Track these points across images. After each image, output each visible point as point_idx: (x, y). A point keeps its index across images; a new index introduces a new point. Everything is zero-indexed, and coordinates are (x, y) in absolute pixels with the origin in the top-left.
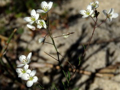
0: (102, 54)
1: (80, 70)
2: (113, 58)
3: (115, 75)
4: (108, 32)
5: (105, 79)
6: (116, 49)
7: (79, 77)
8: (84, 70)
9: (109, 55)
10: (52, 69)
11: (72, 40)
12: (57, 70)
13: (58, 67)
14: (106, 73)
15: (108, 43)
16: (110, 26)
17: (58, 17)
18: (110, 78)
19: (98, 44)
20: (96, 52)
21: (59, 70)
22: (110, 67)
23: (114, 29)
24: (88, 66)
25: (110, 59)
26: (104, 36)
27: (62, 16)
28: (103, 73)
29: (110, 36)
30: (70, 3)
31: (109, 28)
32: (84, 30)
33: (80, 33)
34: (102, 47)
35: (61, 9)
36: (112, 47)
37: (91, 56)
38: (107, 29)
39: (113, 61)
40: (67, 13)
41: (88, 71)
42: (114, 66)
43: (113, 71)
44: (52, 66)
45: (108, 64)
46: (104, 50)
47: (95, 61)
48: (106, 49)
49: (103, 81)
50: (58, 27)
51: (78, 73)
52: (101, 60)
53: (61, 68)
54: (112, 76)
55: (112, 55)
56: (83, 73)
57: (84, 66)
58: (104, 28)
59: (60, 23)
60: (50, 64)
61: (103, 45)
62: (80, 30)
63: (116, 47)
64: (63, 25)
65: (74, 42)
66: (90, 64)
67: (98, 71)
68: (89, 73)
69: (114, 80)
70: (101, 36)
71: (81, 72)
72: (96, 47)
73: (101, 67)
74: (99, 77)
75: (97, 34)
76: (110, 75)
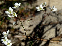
0: (53, 30)
1: (41, 39)
2: (59, 32)
3: (60, 41)
4: (56, 18)
6: (61, 27)
7: (40, 42)
8: (43, 39)
9: (57, 30)
10: (26, 38)
11: (37, 23)
13: (29, 37)
14: (55, 40)
15: (56, 24)
16: (58, 15)
18: (57, 43)
19: (51, 25)
20: (50, 29)
21: (30, 39)
22: (57, 37)
23: (60, 16)
25: (58, 33)
26: (54, 20)
27: (32, 10)
28: (54, 40)
29: (58, 20)
32: (43, 17)
33: (41, 19)
34: (53, 26)
35: (31, 6)
36: (58, 26)
37: (47, 31)
38: (56, 17)
39: (59, 34)
41: (45, 39)
42: (60, 36)
43: (59, 39)
46: (54, 28)
47: (49, 34)
48: (55, 27)
49: (53, 44)
50: (30, 16)
51: (40, 40)
52: (52, 33)
53: (31, 38)
54: (59, 42)
55: (59, 30)
56: (43, 41)
57: (43, 36)
58: (54, 16)
59: (31, 13)
61: (54, 25)
62: (41, 17)
63: (60, 26)
64: (32, 15)
66: (47, 36)
67: (51, 39)
68: (46, 41)
69: (59, 44)
70: (52, 20)
71: (42, 40)
72: (50, 27)
73: (53, 37)
74: (52, 42)
75: (51, 19)
76: (57, 41)
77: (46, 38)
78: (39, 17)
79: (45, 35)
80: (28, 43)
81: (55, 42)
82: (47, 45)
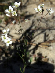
0: (42, 35)
2: (48, 37)
3: (49, 46)
4: (45, 24)
5: (43, 48)
6: (50, 33)
8: (32, 43)
9: (46, 36)
10: (16, 42)
11: (27, 27)
12: (18, 42)
13: (19, 41)
14: (44, 45)
16: (47, 21)
17: (20, 16)
18: (46, 48)
19: (40, 30)
20: (39, 34)
21: (19, 43)
22: (46, 42)
23: (49, 23)
24: (34, 41)
25: (46, 38)
26: (43, 26)
27: (22, 15)
28: (42, 45)
29: (47, 26)
30: (26, 9)
31: (46, 22)
32: (33, 23)
33: (31, 24)
35: (21, 12)
36: (47, 32)
37: (36, 36)
38: (45, 23)
39: (48, 39)
40: (24, 13)
41: (34, 44)
42: (48, 42)
43: (48, 44)
44: (16, 40)
45: (45, 41)
46: (43, 33)
47: (38, 39)
48: (44, 33)
49: (42, 49)
50: (20, 20)
51: (29, 44)
52: (41, 38)
53: (20, 41)
54: (47, 47)
55: (47, 36)
56: (32, 45)
57: (33, 41)
58: (43, 22)
59: (21, 18)
60: (15, 39)
61: (43, 30)
62: (31, 22)
63: (49, 32)
64: (22, 19)
65: (28, 28)
66: (36, 40)
67: (40, 44)
68: (35, 45)
69: (48, 49)
70: (42, 26)
71: (31, 44)
72: (39, 32)
73: (41, 42)
74: (40, 47)
75: (40, 25)
76: (46, 46)
77: (35, 42)
78: (29, 22)
79: (34, 39)
80: (18, 46)
81: (44, 46)
82: (36, 49)
